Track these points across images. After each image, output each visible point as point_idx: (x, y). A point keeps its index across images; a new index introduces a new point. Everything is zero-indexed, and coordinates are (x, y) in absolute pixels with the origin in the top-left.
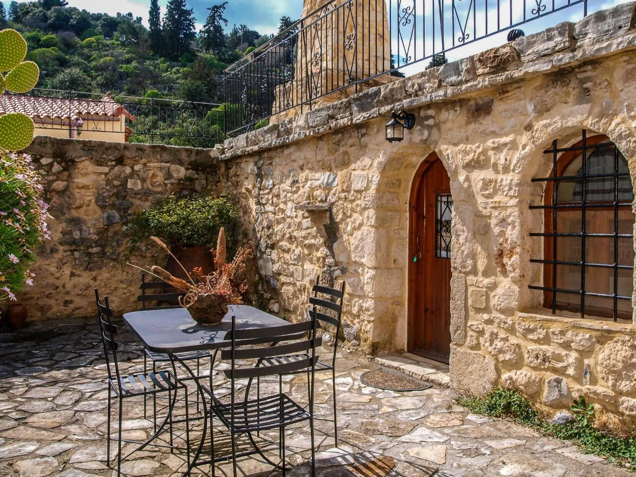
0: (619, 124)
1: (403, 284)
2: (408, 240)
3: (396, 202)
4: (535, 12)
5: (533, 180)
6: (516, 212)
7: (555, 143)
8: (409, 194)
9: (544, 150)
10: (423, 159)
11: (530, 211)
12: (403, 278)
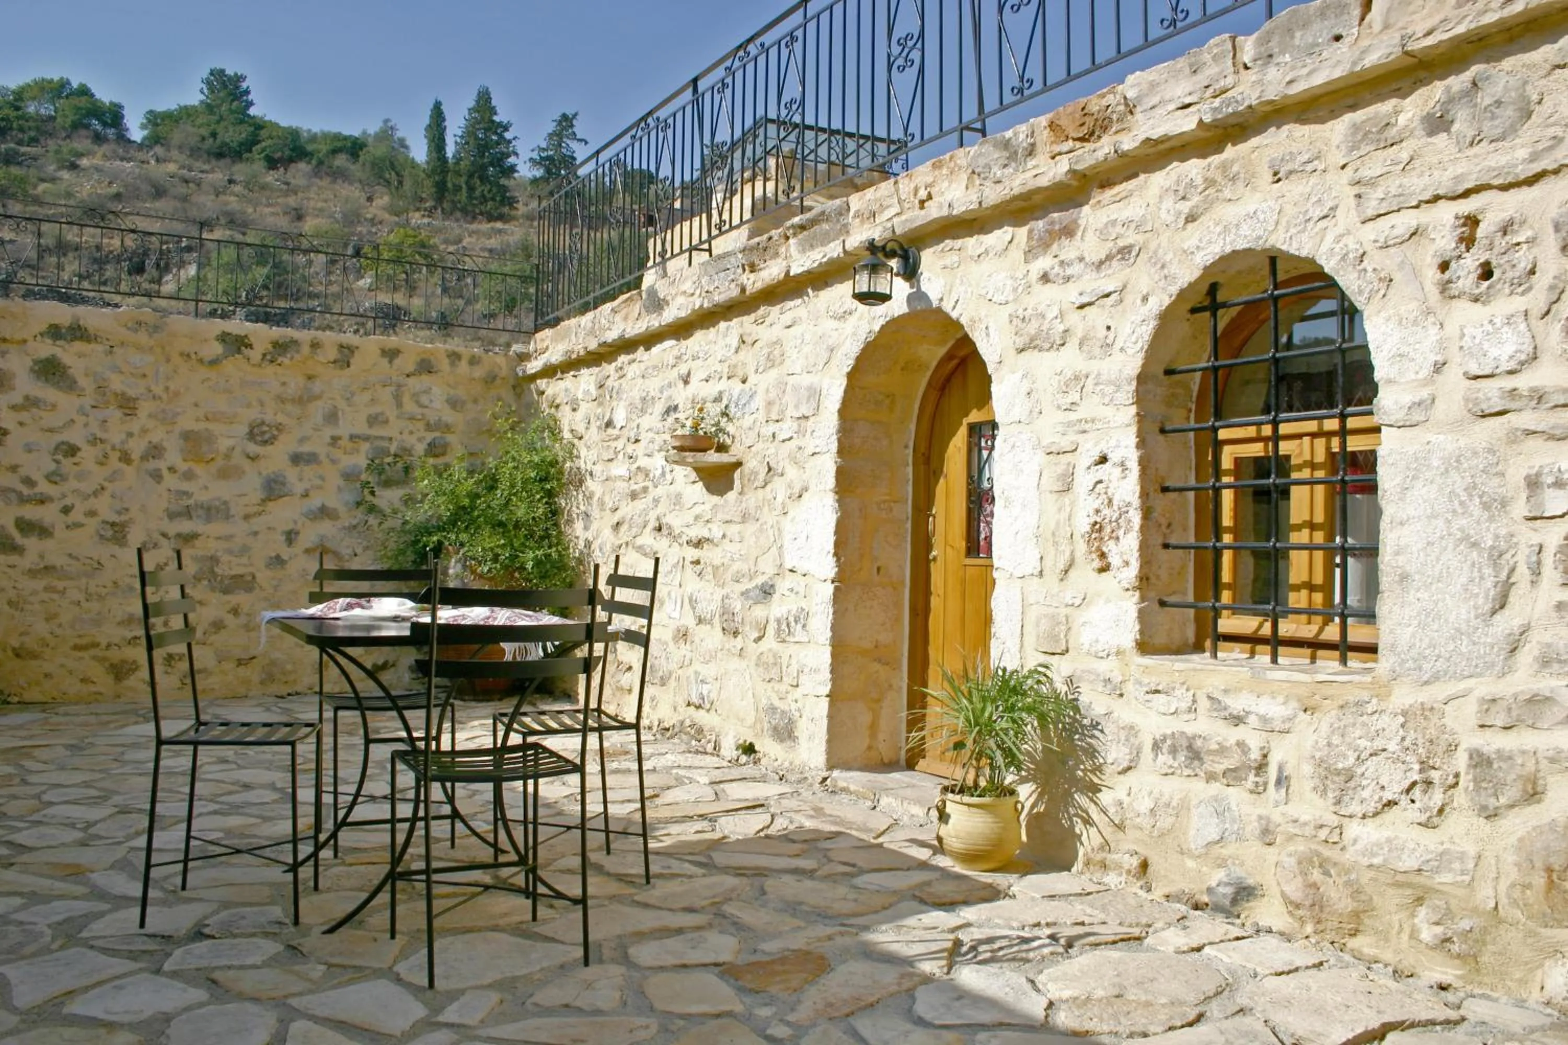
0: (1342, 236)
1: (898, 619)
2: (909, 525)
3: (885, 442)
4: (1166, 23)
5: (1169, 372)
6: (1130, 438)
7: (1213, 289)
8: (913, 427)
9: (1189, 307)
10: (942, 351)
11: (1161, 438)
12: (898, 605)
